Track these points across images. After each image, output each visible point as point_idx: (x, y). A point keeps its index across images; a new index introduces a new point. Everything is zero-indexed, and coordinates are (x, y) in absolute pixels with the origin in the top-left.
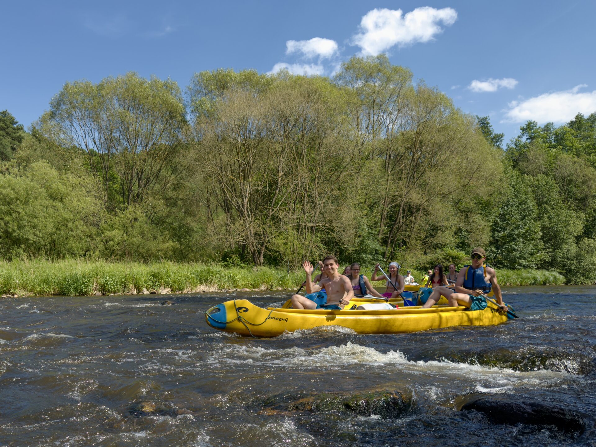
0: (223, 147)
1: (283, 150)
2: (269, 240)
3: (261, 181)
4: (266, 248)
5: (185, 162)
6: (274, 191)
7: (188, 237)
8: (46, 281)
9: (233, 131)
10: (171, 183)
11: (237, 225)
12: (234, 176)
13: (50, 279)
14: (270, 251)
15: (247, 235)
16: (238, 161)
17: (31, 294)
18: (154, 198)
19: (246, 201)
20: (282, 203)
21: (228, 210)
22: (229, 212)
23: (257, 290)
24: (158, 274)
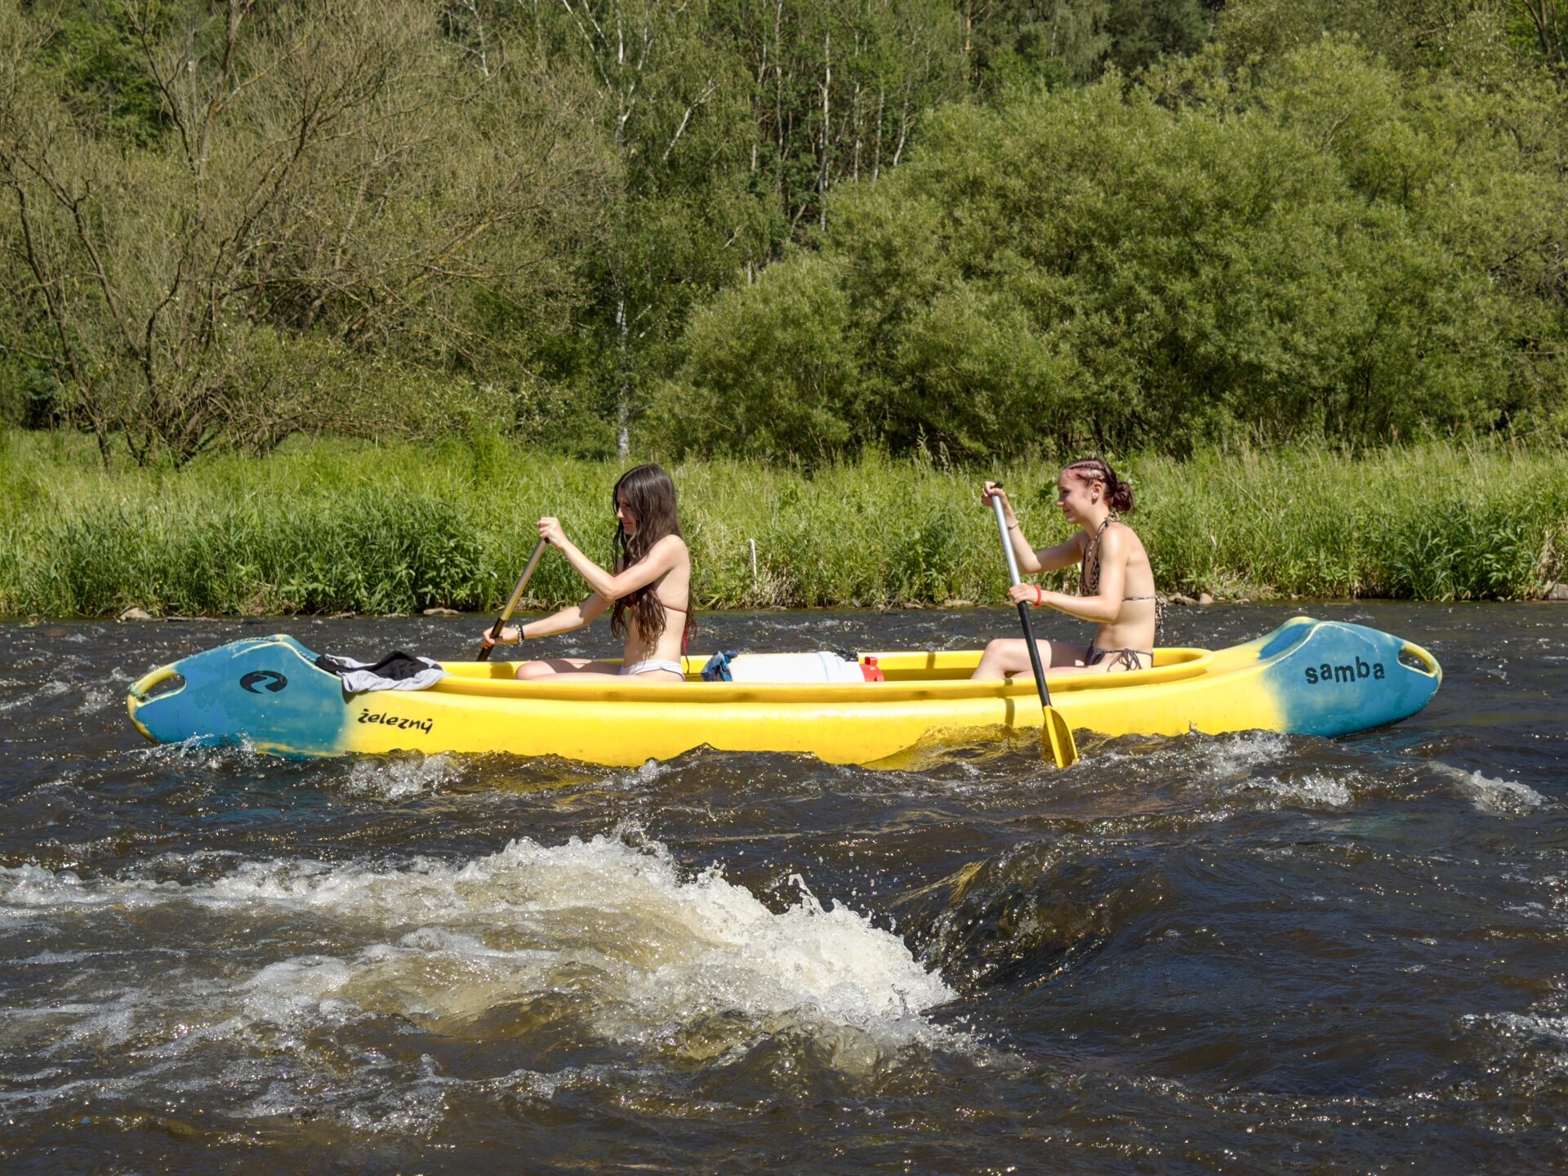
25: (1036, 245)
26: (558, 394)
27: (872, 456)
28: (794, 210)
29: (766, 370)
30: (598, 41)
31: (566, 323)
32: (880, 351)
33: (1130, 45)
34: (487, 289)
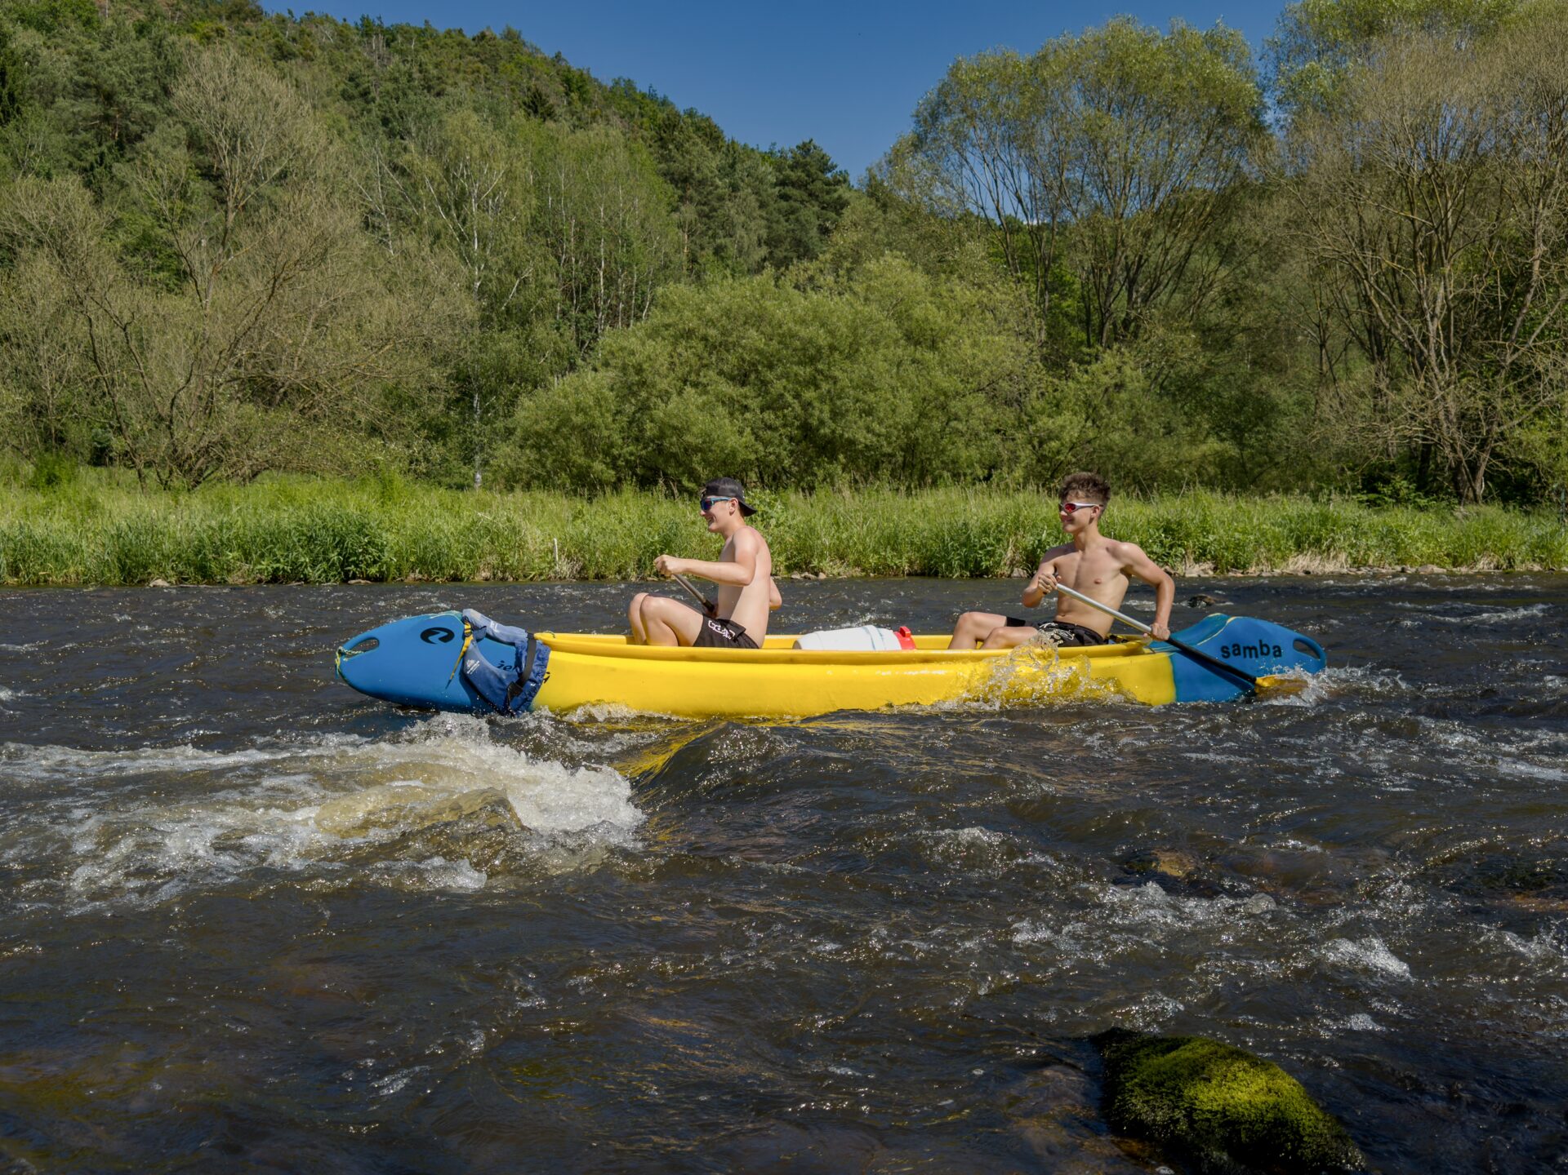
0: (1367, 186)
1: (1548, 184)
2: (1502, 434)
3: (1480, 272)
4: (1495, 455)
5: (1259, 230)
6: (1518, 295)
7: (1262, 428)
8: (892, 541)
9: (1396, 142)
10: (1217, 288)
11: (1408, 390)
12: (1400, 261)
13: (901, 535)
14: (1505, 463)
15: (1436, 420)
16: (1413, 221)
17: (857, 572)
18: (1170, 328)
19: (1434, 326)
20: (1542, 331)
21: (1381, 353)
22: (1383, 359)
23: (1464, 570)
24: (1179, 524)
25: (725, 368)
26: (436, 451)
27: (628, 490)
28: (583, 343)
29: (566, 439)
30: (461, 235)
31: (441, 407)
32: (635, 430)
33: (780, 253)
34: (391, 384)
